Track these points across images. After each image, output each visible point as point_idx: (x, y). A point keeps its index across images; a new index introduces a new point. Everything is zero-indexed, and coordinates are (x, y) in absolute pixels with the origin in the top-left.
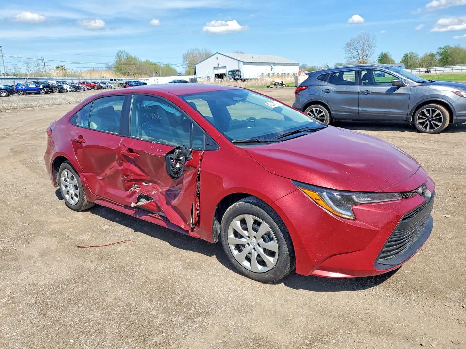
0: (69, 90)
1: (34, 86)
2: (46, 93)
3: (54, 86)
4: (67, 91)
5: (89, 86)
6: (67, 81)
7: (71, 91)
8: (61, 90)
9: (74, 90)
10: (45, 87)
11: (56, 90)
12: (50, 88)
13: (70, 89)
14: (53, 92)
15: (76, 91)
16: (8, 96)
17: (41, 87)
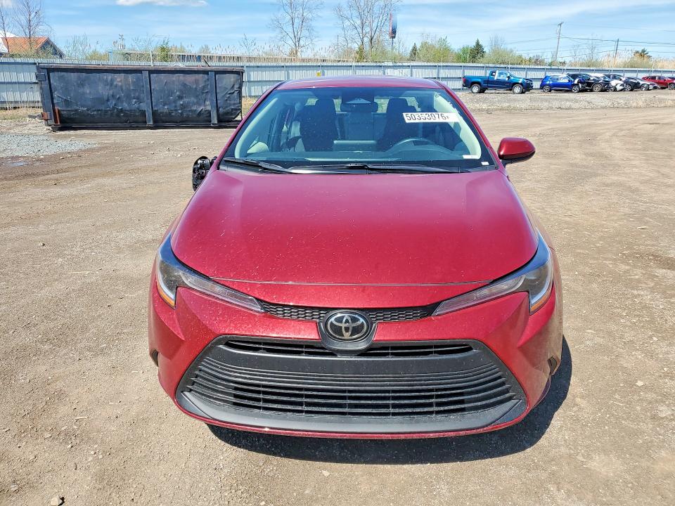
0: (619, 88)
1: (566, 81)
2: (581, 91)
3: (596, 81)
4: (615, 90)
5: (658, 83)
6: (622, 74)
7: (621, 90)
8: (606, 88)
9: (629, 88)
10: (581, 83)
11: (597, 88)
12: (589, 84)
13: (622, 87)
14: (592, 91)
15: (631, 90)
16: (523, 93)
17: (576, 82)
